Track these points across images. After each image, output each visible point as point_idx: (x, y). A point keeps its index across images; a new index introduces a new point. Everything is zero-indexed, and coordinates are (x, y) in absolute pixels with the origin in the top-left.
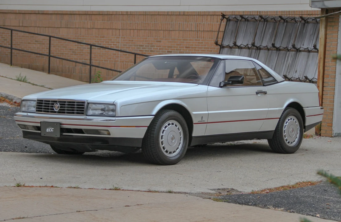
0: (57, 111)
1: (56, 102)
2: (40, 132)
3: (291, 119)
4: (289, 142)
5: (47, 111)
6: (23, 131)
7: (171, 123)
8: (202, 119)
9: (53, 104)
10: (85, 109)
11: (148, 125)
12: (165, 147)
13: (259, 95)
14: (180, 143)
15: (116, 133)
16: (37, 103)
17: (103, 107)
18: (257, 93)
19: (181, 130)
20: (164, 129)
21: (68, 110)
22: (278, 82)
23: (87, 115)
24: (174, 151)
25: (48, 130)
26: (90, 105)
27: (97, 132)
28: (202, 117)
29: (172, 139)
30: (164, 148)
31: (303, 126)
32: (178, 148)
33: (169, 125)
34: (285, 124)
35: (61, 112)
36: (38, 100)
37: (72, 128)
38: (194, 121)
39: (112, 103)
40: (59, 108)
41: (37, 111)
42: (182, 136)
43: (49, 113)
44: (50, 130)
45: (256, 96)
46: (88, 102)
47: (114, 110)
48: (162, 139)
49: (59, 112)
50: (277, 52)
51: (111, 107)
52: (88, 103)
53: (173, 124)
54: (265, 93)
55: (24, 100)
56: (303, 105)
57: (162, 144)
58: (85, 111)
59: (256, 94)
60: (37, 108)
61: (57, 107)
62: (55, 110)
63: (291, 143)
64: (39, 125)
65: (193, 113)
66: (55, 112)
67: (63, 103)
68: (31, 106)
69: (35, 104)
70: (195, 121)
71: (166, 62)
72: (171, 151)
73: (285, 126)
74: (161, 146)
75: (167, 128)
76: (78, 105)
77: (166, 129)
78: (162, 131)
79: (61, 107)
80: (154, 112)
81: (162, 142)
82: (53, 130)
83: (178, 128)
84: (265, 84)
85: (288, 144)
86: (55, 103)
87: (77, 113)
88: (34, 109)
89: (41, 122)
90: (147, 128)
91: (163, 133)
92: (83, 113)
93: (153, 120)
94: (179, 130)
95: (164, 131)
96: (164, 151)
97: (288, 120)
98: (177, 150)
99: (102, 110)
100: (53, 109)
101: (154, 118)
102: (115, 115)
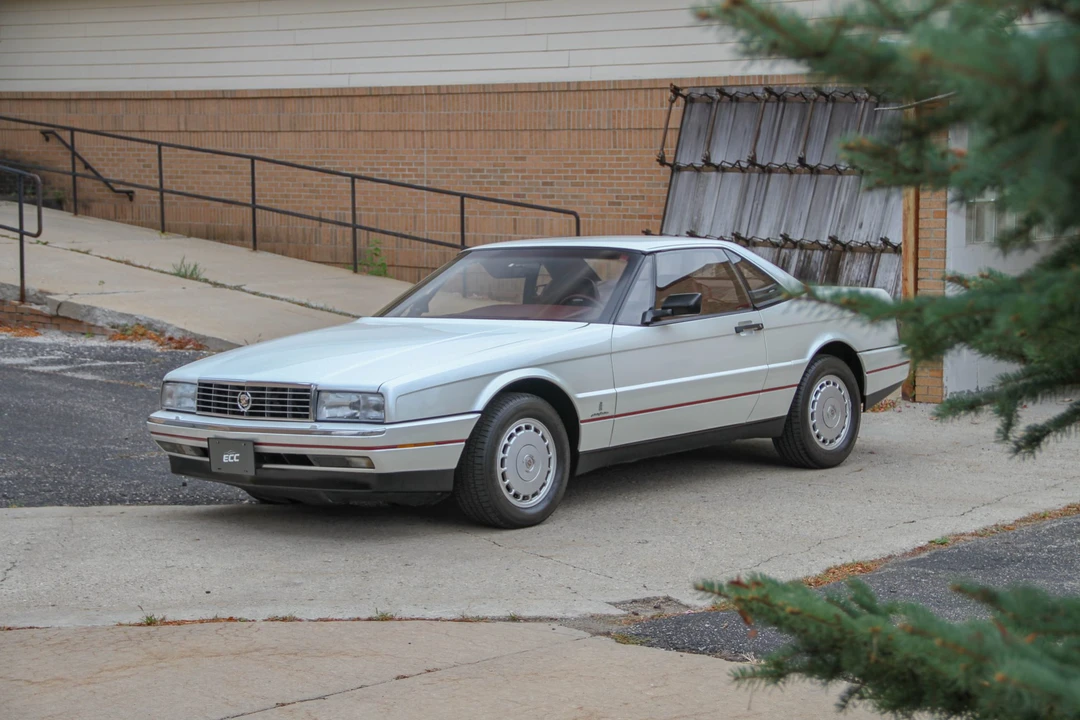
0: (246, 410)
1: (242, 388)
2: (207, 460)
3: (828, 383)
4: (824, 441)
5: (221, 411)
6: (171, 457)
7: (523, 426)
8: (601, 409)
9: (236, 394)
10: (310, 407)
11: (467, 437)
12: (513, 485)
13: (743, 334)
14: (549, 472)
15: (388, 463)
16: (199, 390)
17: (354, 398)
18: (738, 330)
19: (549, 441)
20: (506, 442)
21: (270, 408)
23: (316, 421)
24: (534, 492)
25: (226, 458)
26: (323, 395)
27: (344, 461)
28: (601, 405)
29: (529, 464)
30: (508, 488)
31: (859, 399)
32: (544, 485)
33: (518, 430)
34: (814, 398)
35: (256, 412)
36: (200, 384)
37: (282, 452)
38: (582, 417)
39: (376, 390)
40: (250, 404)
41: (199, 409)
42: (553, 453)
43: (228, 416)
44: (232, 458)
45: (734, 337)
46: (318, 389)
47: (379, 408)
48: (502, 466)
49: (250, 414)
50: (811, 178)
51: (374, 400)
52: (319, 392)
53: (528, 428)
54: (759, 327)
55: (168, 382)
56: (856, 347)
57: (504, 479)
58: (311, 409)
59: (735, 332)
60: (198, 402)
61: (245, 401)
62: (242, 410)
63: (831, 442)
64: (204, 444)
65: (578, 396)
66: (242, 414)
67: (258, 390)
68: (186, 396)
69: (193, 390)
70: (583, 415)
71: (511, 265)
72: (526, 494)
73: (814, 402)
74: (502, 485)
75: (515, 438)
76: (294, 396)
77: (512, 442)
78: (501, 447)
79: (254, 402)
80: (480, 405)
81: (503, 474)
82: (237, 458)
83: (543, 437)
84: (757, 305)
85: (823, 446)
86: (241, 391)
87: (294, 416)
88: (192, 404)
89: (208, 439)
90: (464, 443)
91: (504, 452)
92: (307, 417)
93: (478, 422)
94: (545, 441)
95: (506, 446)
96: (508, 496)
97: (821, 387)
98: (541, 489)
99: (353, 406)
100: (236, 407)
101: (481, 418)
102: (384, 419)
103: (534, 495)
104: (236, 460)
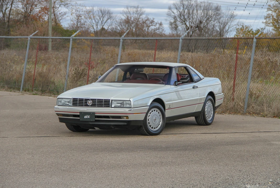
0: (90, 105)
2: (79, 118)
5: (81, 105)
6: (59, 118)
7: (153, 110)
9: (87, 101)
10: (110, 104)
11: (146, 112)
12: (151, 125)
14: (160, 121)
15: (132, 118)
16: (73, 100)
17: (121, 102)
19: (160, 114)
20: (149, 114)
21: (98, 104)
22: (202, 79)
23: (112, 107)
26: (113, 101)
27: (120, 117)
28: (170, 106)
29: (155, 120)
32: (159, 125)
33: (152, 111)
35: (93, 105)
37: (102, 115)
39: (128, 100)
40: (91, 104)
41: (73, 105)
42: (161, 117)
45: (193, 90)
47: (130, 104)
48: (148, 121)
49: (91, 106)
51: (128, 102)
54: (197, 87)
55: (59, 98)
56: (215, 94)
57: (149, 124)
59: (192, 88)
60: (73, 103)
61: (90, 103)
62: (89, 105)
63: (209, 118)
64: (79, 114)
65: (166, 103)
66: (89, 106)
67: (94, 100)
70: (166, 108)
72: (155, 127)
73: (206, 108)
74: (149, 125)
76: (105, 101)
77: (151, 114)
79: (93, 103)
80: (150, 104)
81: (149, 123)
82: (89, 117)
83: (158, 113)
84: (196, 82)
86: (89, 100)
87: (105, 106)
88: (71, 104)
89: (80, 112)
90: (146, 114)
92: (109, 106)
93: (148, 109)
96: (150, 128)
97: (207, 104)
98: (158, 126)
99: (121, 104)
100: (87, 104)
101: (149, 107)
102: (131, 107)
103: (157, 128)
104: (88, 117)
